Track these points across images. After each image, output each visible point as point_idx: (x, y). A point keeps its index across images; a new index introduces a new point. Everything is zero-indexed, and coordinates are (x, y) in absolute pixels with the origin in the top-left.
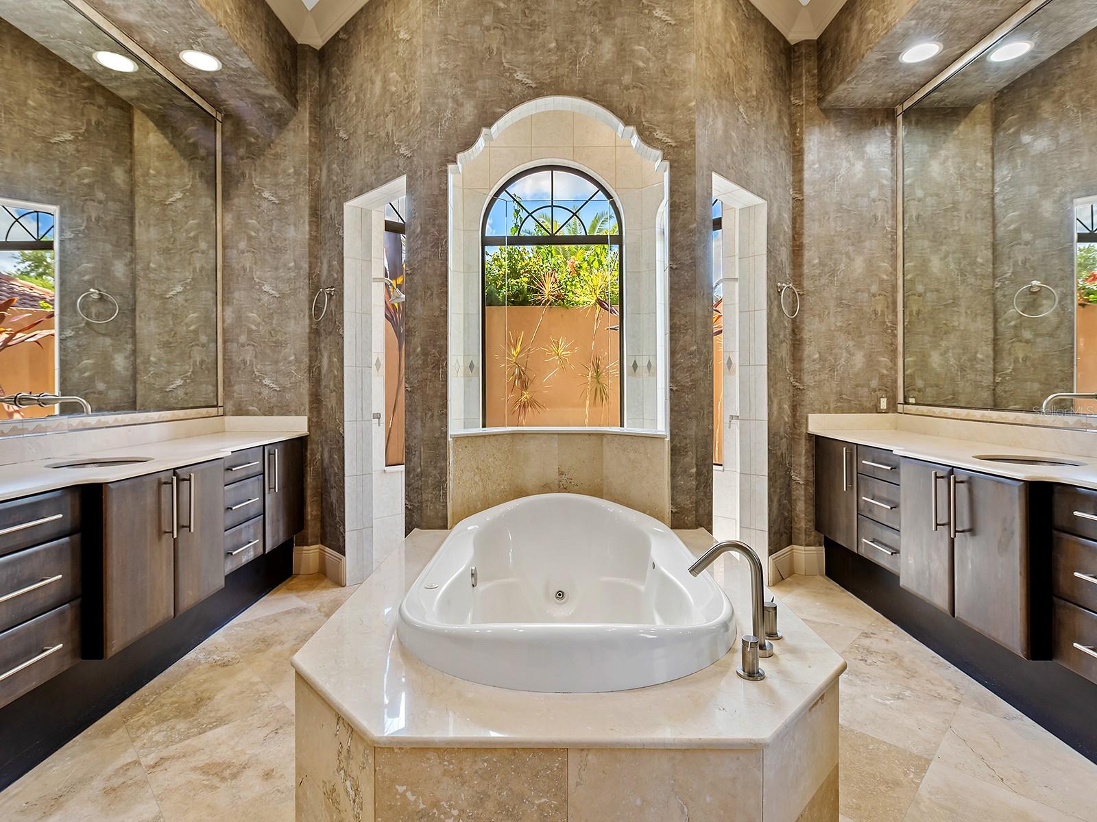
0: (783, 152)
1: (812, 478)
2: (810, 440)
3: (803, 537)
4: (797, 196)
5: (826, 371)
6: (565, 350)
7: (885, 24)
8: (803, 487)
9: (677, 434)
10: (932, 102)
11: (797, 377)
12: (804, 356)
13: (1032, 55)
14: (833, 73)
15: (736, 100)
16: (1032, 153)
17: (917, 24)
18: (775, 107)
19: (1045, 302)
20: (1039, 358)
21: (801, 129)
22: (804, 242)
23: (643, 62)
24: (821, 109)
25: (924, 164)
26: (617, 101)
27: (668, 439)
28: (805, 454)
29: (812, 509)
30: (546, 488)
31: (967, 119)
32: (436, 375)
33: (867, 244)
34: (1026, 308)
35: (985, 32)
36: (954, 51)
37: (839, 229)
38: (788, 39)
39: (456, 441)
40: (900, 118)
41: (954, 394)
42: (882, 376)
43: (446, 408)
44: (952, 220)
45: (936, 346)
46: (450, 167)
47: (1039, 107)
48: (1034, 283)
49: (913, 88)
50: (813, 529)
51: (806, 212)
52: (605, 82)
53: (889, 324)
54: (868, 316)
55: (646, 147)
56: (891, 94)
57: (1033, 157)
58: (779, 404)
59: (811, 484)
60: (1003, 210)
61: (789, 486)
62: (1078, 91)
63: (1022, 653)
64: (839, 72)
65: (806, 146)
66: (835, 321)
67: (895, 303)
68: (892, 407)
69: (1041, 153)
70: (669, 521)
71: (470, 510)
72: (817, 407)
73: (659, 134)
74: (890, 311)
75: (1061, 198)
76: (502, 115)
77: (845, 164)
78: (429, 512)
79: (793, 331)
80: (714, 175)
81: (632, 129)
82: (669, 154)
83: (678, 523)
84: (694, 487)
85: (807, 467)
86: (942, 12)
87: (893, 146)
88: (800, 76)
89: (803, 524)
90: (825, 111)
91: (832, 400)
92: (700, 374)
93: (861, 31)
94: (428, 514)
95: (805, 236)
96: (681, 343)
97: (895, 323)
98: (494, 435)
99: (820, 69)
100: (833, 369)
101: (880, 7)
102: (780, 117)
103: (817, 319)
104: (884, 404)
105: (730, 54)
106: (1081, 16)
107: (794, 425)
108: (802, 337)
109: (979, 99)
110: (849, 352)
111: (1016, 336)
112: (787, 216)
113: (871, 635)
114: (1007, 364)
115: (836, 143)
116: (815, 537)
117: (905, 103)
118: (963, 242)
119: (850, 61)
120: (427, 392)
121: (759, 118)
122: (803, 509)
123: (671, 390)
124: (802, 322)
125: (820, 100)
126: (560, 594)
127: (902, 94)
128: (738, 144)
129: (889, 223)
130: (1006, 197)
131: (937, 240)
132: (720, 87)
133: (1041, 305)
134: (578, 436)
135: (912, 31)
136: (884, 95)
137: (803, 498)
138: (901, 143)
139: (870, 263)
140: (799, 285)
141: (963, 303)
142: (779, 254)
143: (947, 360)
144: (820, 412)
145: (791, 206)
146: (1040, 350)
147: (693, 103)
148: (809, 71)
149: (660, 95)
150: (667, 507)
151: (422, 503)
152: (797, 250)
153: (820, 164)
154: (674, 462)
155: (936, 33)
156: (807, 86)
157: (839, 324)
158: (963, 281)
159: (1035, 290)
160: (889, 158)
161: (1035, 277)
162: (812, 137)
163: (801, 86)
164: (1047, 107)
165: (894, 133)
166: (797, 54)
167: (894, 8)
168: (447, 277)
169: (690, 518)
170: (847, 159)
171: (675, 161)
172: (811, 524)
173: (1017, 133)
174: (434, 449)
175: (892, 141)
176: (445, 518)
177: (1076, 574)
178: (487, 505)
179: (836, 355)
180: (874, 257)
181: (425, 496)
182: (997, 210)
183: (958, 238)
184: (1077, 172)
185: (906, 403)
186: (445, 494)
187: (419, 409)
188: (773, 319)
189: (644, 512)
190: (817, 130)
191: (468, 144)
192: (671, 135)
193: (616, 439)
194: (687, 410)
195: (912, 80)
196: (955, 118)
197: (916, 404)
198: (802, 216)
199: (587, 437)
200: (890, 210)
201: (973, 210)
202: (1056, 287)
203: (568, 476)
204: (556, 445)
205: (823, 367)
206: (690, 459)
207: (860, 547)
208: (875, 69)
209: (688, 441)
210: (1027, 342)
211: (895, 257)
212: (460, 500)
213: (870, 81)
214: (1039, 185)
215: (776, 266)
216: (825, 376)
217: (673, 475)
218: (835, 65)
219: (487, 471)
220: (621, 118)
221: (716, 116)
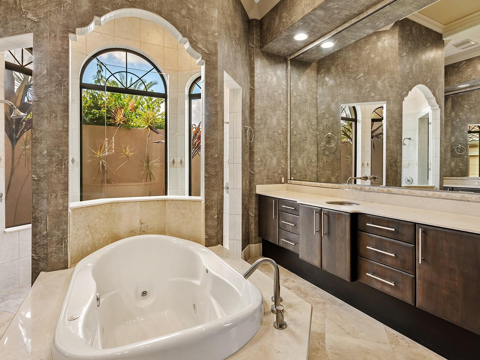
0: (247, 67)
1: (257, 214)
2: (256, 197)
3: (253, 240)
4: (252, 87)
5: (263, 166)
6: (130, 152)
7: (291, 21)
8: (254, 217)
9: (208, 199)
10: (299, 58)
11: (252, 169)
12: (255, 159)
13: (334, 48)
14: (267, 37)
15: (232, 38)
16: (329, 85)
17: (303, 25)
18: (244, 45)
19: (332, 141)
20: (331, 161)
21: (254, 58)
22: (255, 108)
23: (192, 6)
24: (261, 51)
25: (296, 83)
26: (178, 22)
27: (203, 202)
28: (255, 203)
29: (257, 227)
30: (132, 233)
31: (310, 68)
32: (59, 170)
33: (278, 112)
34: (327, 143)
35: (323, 35)
36: (312, 39)
37: (268, 105)
38: (249, 16)
39: (74, 211)
40: (289, 62)
41: (305, 176)
42: (282, 168)
43: (67, 190)
44: (305, 106)
45: (300, 156)
46: (71, 35)
47: (331, 68)
48: (329, 133)
49: (295, 51)
50: (257, 236)
51: (255, 95)
52: (172, 11)
53: (285, 147)
54: (278, 143)
55: (194, 50)
56: (287, 51)
57: (329, 86)
58: (245, 181)
59: (257, 216)
60: (320, 105)
61: (248, 218)
62: (342, 65)
63: (349, 280)
64: (270, 37)
65: (255, 66)
66: (266, 144)
67: (287, 138)
68: (286, 182)
69: (331, 85)
70: (204, 243)
71: (83, 254)
72: (259, 182)
73: (200, 45)
74: (285, 141)
75: (337, 103)
76: (109, 12)
77: (270, 77)
78: (53, 259)
79: (250, 148)
80: (224, 72)
81: (186, 39)
82: (205, 57)
83: (209, 244)
84: (216, 225)
85: (255, 209)
86: (312, 22)
87: (287, 73)
88: (253, 34)
89: (254, 235)
90: (262, 52)
91: (265, 178)
92: (219, 169)
93: (280, 21)
94: (53, 261)
95: (255, 106)
96: (210, 153)
97: (287, 146)
98: (99, 205)
99: (261, 34)
100: (265, 166)
101: (289, 13)
102: (246, 50)
103: (259, 143)
104: (283, 181)
105: (230, 15)
106: (350, 38)
107: (250, 190)
108: (254, 151)
109: (313, 61)
110: (271, 158)
111: (324, 153)
112: (248, 96)
113: (287, 280)
114: (321, 164)
115: (267, 67)
116: (258, 239)
117: (291, 56)
118: (308, 115)
119: (275, 33)
120: (53, 181)
121: (239, 49)
122: (254, 228)
123: (205, 177)
124: (254, 144)
125: (261, 47)
126: (144, 293)
127: (291, 52)
128: (232, 59)
129: (285, 105)
130: (321, 100)
131: (301, 113)
132: (226, 30)
133: (331, 142)
134: (151, 202)
135: (300, 27)
136: (284, 51)
137: (254, 223)
138: (289, 72)
139: (278, 121)
140: (253, 128)
141: (308, 139)
142: (246, 113)
143: (303, 162)
144: (261, 184)
145: (249, 91)
146: (331, 159)
147: (217, 34)
148: (256, 33)
149: (201, 25)
150: (203, 237)
151: (47, 254)
152: (252, 111)
153: (261, 75)
154: (206, 213)
155: (308, 30)
156: (256, 39)
157: (268, 146)
158: (309, 131)
159: (329, 136)
160: (285, 78)
161: (329, 131)
162: (258, 63)
163: (253, 39)
164: (333, 69)
165: (287, 68)
166: (252, 24)
167: (295, 15)
168: (68, 106)
169: (214, 241)
170: (271, 75)
171: (208, 61)
172: (257, 234)
173: (324, 76)
174: (58, 218)
175: (286, 71)
176: (67, 262)
177: (367, 247)
178: (95, 248)
179: (266, 159)
180: (280, 118)
181: (50, 250)
182: (318, 105)
183: (307, 114)
184: (342, 94)
185: (291, 179)
186: (66, 247)
187: (45, 192)
188: (244, 142)
189: (190, 240)
190: (259, 60)
191: (85, 24)
192: (206, 47)
193: (174, 202)
194: (213, 187)
195: (296, 47)
196: (306, 66)
197: (294, 180)
198: (254, 97)
199: (157, 202)
200: (285, 99)
201: (311, 103)
202: (336, 135)
203: (145, 225)
204: (139, 208)
205: (262, 164)
206: (214, 211)
207: (280, 243)
208: (285, 39)
209: (213, 202)
210: (327, 155)
211: (287, 119)
212: (76, 248)
213: (281, 44)
214: (331, 97)
215: (245, 118)
216: (262, 168)
217: (206, 220)
218: (268, 33)
219: (94, 227)
220: (181, 32)
221: (225, 43)
